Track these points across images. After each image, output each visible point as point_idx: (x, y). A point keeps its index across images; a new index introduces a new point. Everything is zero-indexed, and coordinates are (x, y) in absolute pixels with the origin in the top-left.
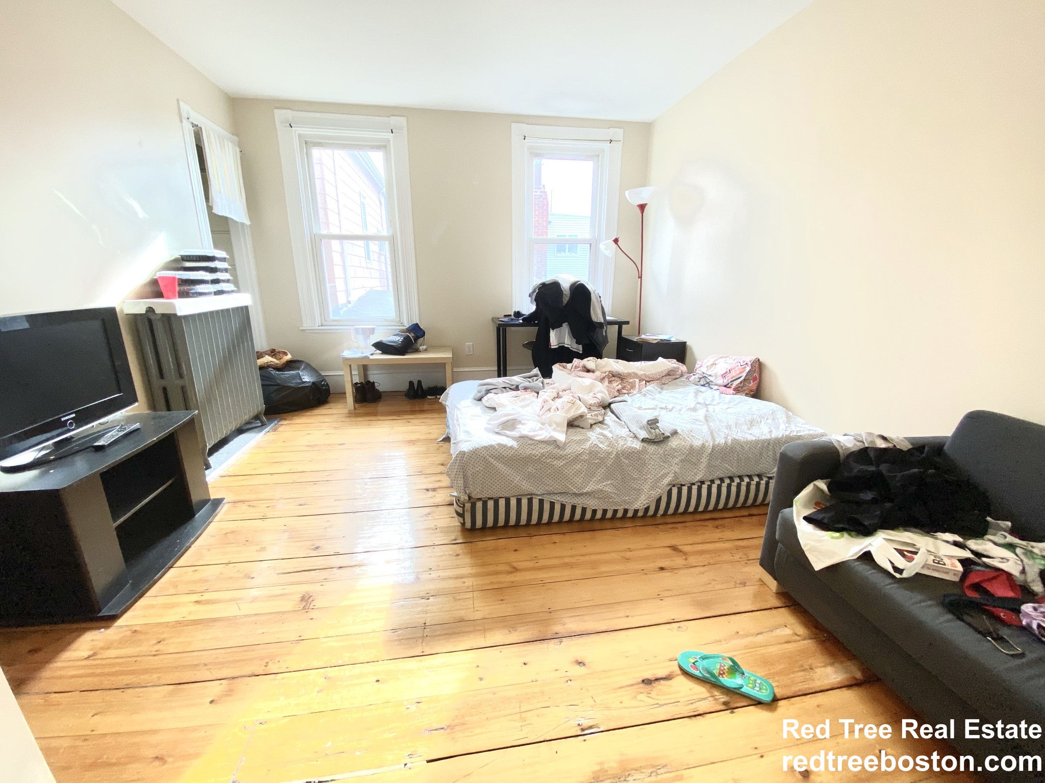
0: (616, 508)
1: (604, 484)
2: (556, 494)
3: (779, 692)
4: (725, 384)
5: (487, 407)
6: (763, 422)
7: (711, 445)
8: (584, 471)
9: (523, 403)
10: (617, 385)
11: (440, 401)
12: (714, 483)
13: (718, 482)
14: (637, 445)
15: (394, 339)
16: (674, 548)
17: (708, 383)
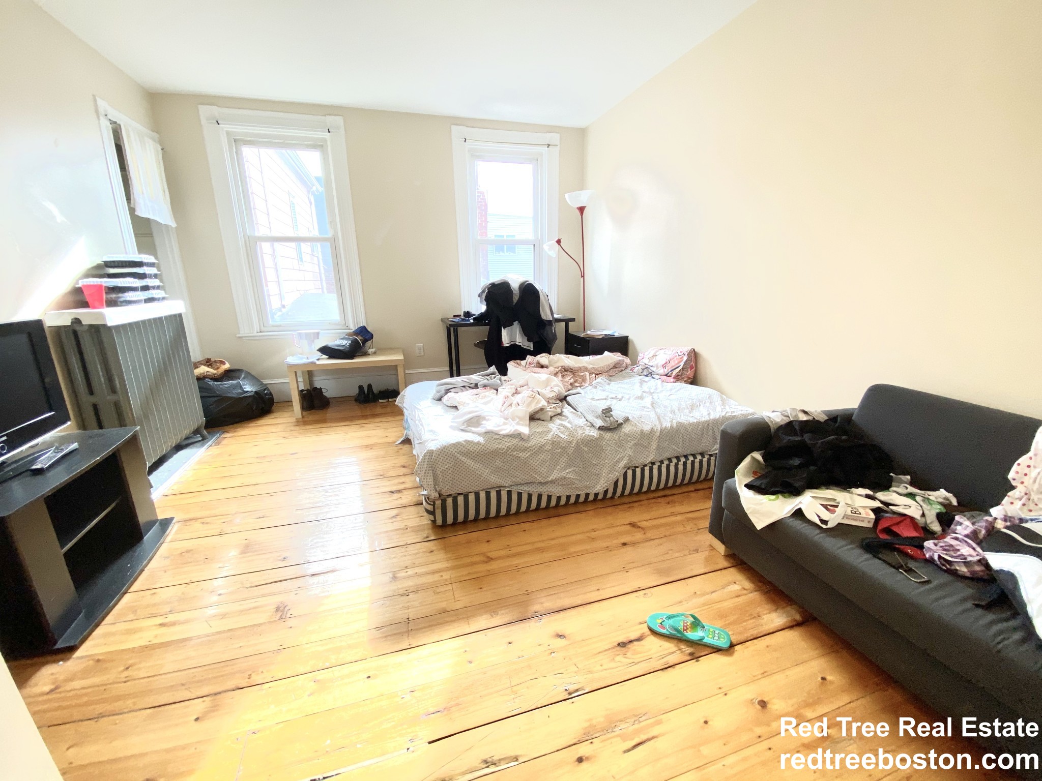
0: (578, 493)
1: (567, 471)
2: (523, 484)
3: (734, 639)
4: (666, 373)
5: (448, 406)
6: (702, 406)
7: (659, 429)
8: (548, 461)
9: (484, 401)
10: (569, 379)
11: (396, 403)
12: (663, 463)
13: (666, 462)
14: (595, 433)
15: (340, 342)
16: (633, 525)
17: (650, 373)
